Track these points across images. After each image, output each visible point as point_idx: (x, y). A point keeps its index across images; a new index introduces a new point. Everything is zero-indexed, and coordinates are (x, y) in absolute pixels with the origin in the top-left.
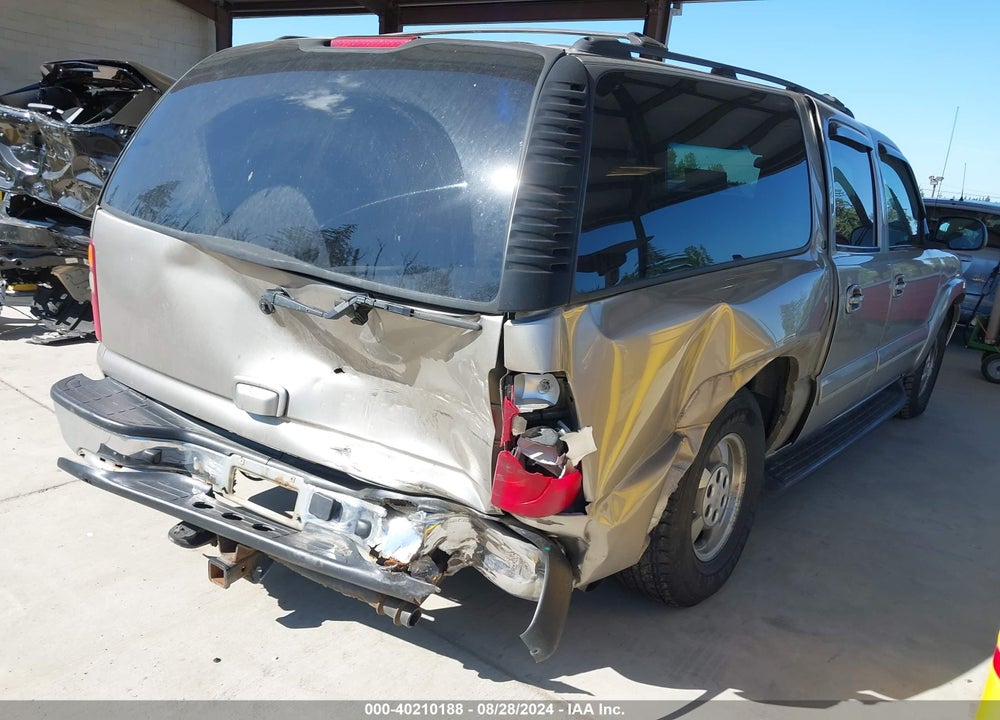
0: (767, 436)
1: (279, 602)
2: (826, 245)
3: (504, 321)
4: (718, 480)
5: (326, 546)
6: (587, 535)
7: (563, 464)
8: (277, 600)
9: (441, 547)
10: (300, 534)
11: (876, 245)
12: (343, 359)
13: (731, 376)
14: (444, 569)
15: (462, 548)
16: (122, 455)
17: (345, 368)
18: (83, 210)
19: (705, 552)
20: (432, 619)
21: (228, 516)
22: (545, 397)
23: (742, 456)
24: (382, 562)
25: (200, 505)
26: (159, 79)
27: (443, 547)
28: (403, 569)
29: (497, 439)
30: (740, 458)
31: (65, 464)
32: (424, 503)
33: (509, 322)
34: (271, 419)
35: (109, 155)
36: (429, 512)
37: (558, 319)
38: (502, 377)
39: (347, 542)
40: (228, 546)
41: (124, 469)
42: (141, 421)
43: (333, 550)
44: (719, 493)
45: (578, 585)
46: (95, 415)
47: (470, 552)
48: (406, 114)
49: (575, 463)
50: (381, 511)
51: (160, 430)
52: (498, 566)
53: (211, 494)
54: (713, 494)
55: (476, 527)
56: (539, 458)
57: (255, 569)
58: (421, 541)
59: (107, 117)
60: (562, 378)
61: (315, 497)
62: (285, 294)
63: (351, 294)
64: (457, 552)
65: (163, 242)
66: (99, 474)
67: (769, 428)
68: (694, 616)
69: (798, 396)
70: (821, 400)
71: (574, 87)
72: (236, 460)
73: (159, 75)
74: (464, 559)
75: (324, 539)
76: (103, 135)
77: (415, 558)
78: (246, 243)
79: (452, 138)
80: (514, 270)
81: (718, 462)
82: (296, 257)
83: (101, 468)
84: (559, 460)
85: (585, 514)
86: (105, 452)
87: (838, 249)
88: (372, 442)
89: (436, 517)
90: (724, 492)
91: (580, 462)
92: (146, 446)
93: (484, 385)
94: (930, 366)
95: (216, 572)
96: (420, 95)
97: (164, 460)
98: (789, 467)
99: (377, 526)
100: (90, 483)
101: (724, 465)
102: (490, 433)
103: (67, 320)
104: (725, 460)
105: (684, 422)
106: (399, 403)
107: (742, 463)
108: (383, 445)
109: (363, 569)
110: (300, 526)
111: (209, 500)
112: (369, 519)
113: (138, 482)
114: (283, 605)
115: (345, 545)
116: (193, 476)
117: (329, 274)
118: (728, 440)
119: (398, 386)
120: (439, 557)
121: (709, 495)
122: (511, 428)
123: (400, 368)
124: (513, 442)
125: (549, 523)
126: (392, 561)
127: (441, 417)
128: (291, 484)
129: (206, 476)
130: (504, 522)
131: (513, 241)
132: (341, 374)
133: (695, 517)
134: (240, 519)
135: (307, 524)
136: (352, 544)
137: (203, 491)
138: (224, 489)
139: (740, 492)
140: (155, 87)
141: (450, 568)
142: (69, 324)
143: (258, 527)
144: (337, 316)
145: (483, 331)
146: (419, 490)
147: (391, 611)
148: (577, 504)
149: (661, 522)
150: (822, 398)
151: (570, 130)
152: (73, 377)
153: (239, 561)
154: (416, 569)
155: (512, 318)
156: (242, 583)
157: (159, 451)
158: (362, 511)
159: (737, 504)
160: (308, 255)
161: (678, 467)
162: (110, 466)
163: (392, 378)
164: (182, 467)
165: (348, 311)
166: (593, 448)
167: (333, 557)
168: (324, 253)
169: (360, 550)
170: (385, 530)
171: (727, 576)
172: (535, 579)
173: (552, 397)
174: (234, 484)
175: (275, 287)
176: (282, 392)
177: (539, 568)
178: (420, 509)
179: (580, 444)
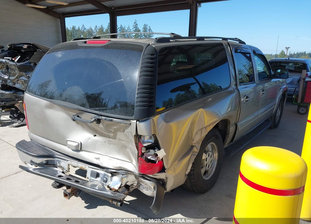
0: (224, 142)
1: (85, 202)
2: (236, 85)
3: (137, 122)
4: (209, 156)
5: (96, 186)
6: (167, 178)
7: (157, 159)
8: (84, 201)
9: (127, 184)
10: (89, 182)
11: (255, 81)
12: (96, 133)
13: (206, 128)
14: (129, 190)
15: (133, 183)
16: (37, 163)
17: (97, 135)
18: (22, 88)
19: (207, 177)
20: (129, 203)
21: (68, 179)
22: (151, 141)
23: (216, 148)
24: (111, 189)
25: (60, 176)
26: (42, 47)
27: (128, 184)
28: (116, 191)
29: (138, 154)
30: (215, 149)
31: (21, 167)
32: (121, 172)
33: (138, 122)
34: (78, 151)
35: (29, 71)
36: (123, 175)
37: (152, 120)
38: (138, 137)
39: (102, 184)
40: (68, 187)
41: (38, 167)
42: (42, 153)
43: (97, 187)
44: (209, 160)
45: (167, 192)
46: (28, 152)
47: (135, 185)
48: (107, 64)
49: (161, 159)
50: (110, 175)
51: (47, 155)
52: (144, 188)
53: (63, 172)
54: (207, 160)
55: (136, 177)
56: (151, 158)
57: (77, 193)
58: (121, 183)
59: (27, 60)
60: (154, 135)
61: (92, 172)
62: (78, 116)
63: (95, 115)
64: (132, 185)
65: (44, 102)
66: (31, 170)
67: (224, 139)
68: (205, 196)
69: (232, 129)
70: (239, 130)
71: (152, 55)
72: (69, 162)
73: (41, 46)
74: (134, 186)
75: (95, 183)
76: (26, 65)
77: (120, 187)
78: (66, 102)
79: (120, 71)
80: (137, 108)
81: (208, 151)
82: (80, 106)
83: (32, 167)
84: (156, 158)
85: (165, 172)
86: (32, 163)
87: (240, 85)
88: (105, 155)
89: (125, 176)
90: (211, 159)
91: (162, 158)
92: (44, 160)
93: (133, 139)
94: (279, 112)
95: (66, 195)
96: (110, 59)
97: (49, 163)
98: (233, 149)
99: (109, 179)
100: (29, 172)
101: (211, 151)
102: (136, 152)
103: (20, 119)
104: (211, 150)
105: (194, 142)
106: (112, 144)
107: (216, 150)
108: (108, 156)
109: (105, 192)
110: (88, 180)
111: (63, 175)
112: (107, 177)
113: (42, 171)
114: (86, 202)
115: (101, 185)
116: (58, 168)
117: (89, 110)
118: (211, 144)
119: (111, 139)
120: (127, 187)
121: (206, 161)
122: (141, 151)
123: (112, 135)
124: (143, 154)
125: (156, 176)
126: (113, 189)
127: (124, 148)
128: (85, 168)
129: (61, 167)
130: (144, 176)
131: (137, 100)
132: (96, 137)
133: (202, 168)
134: (71, 179)
135: (90, 179)
136: (103, 185)
137: (61, 172)
138: (67, 171)
139: (217, 158)
140: (40, 49)
141: (130, 189)
142: (21, 120)
143: (77, 182)
144: (92, 122)
145: (132, 125)
146: (119, 169)
147: (115, 203)
148: (163, 170)
149: (191, 170)
150: (240, 128)
151: (151, 68)
152: (22, 141)
153: (72, 191)
154: (120, 190)
155: (139, 121)
156: (73, 197)
157: (47, 161)
158: (105, 175)
159: (216, 162)
160: (83, 105)
161: (194, 155)
162: (34, 167)
163: (110, 137)
164: (55, 165)
165: (95, 120)
166: (165, 154)
167: (98, 189)
168: (87, 105)
169: (105, 186)
170: (111, 180)
171: (214, 184)
172: (154, 191)
173: (152, 141)
174: (69, 169)
175: (75, 114)
176: (80, 143)
177: (154, 188)
178: (120, 174)
179: (161, 154)
